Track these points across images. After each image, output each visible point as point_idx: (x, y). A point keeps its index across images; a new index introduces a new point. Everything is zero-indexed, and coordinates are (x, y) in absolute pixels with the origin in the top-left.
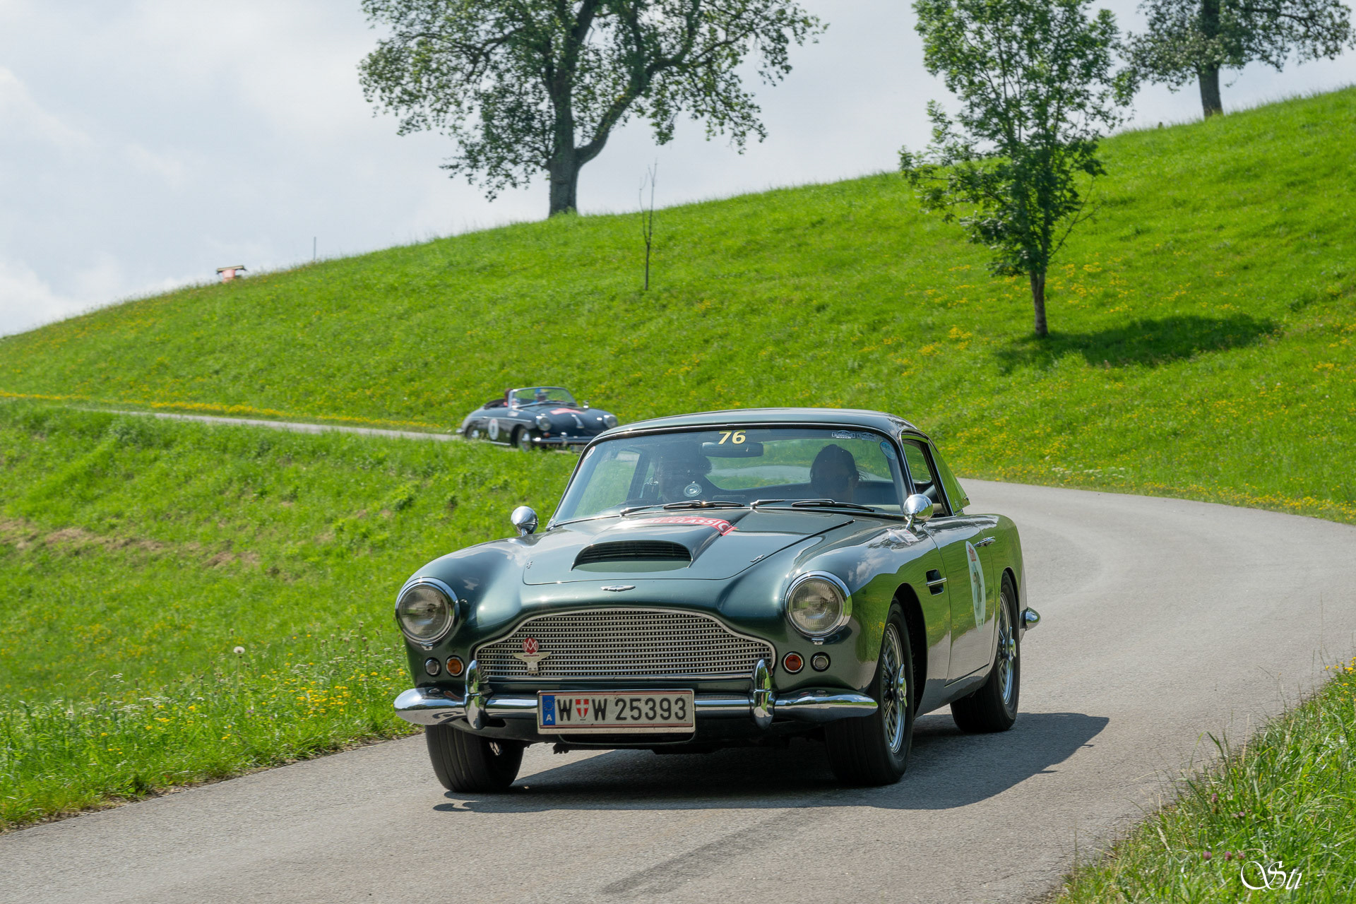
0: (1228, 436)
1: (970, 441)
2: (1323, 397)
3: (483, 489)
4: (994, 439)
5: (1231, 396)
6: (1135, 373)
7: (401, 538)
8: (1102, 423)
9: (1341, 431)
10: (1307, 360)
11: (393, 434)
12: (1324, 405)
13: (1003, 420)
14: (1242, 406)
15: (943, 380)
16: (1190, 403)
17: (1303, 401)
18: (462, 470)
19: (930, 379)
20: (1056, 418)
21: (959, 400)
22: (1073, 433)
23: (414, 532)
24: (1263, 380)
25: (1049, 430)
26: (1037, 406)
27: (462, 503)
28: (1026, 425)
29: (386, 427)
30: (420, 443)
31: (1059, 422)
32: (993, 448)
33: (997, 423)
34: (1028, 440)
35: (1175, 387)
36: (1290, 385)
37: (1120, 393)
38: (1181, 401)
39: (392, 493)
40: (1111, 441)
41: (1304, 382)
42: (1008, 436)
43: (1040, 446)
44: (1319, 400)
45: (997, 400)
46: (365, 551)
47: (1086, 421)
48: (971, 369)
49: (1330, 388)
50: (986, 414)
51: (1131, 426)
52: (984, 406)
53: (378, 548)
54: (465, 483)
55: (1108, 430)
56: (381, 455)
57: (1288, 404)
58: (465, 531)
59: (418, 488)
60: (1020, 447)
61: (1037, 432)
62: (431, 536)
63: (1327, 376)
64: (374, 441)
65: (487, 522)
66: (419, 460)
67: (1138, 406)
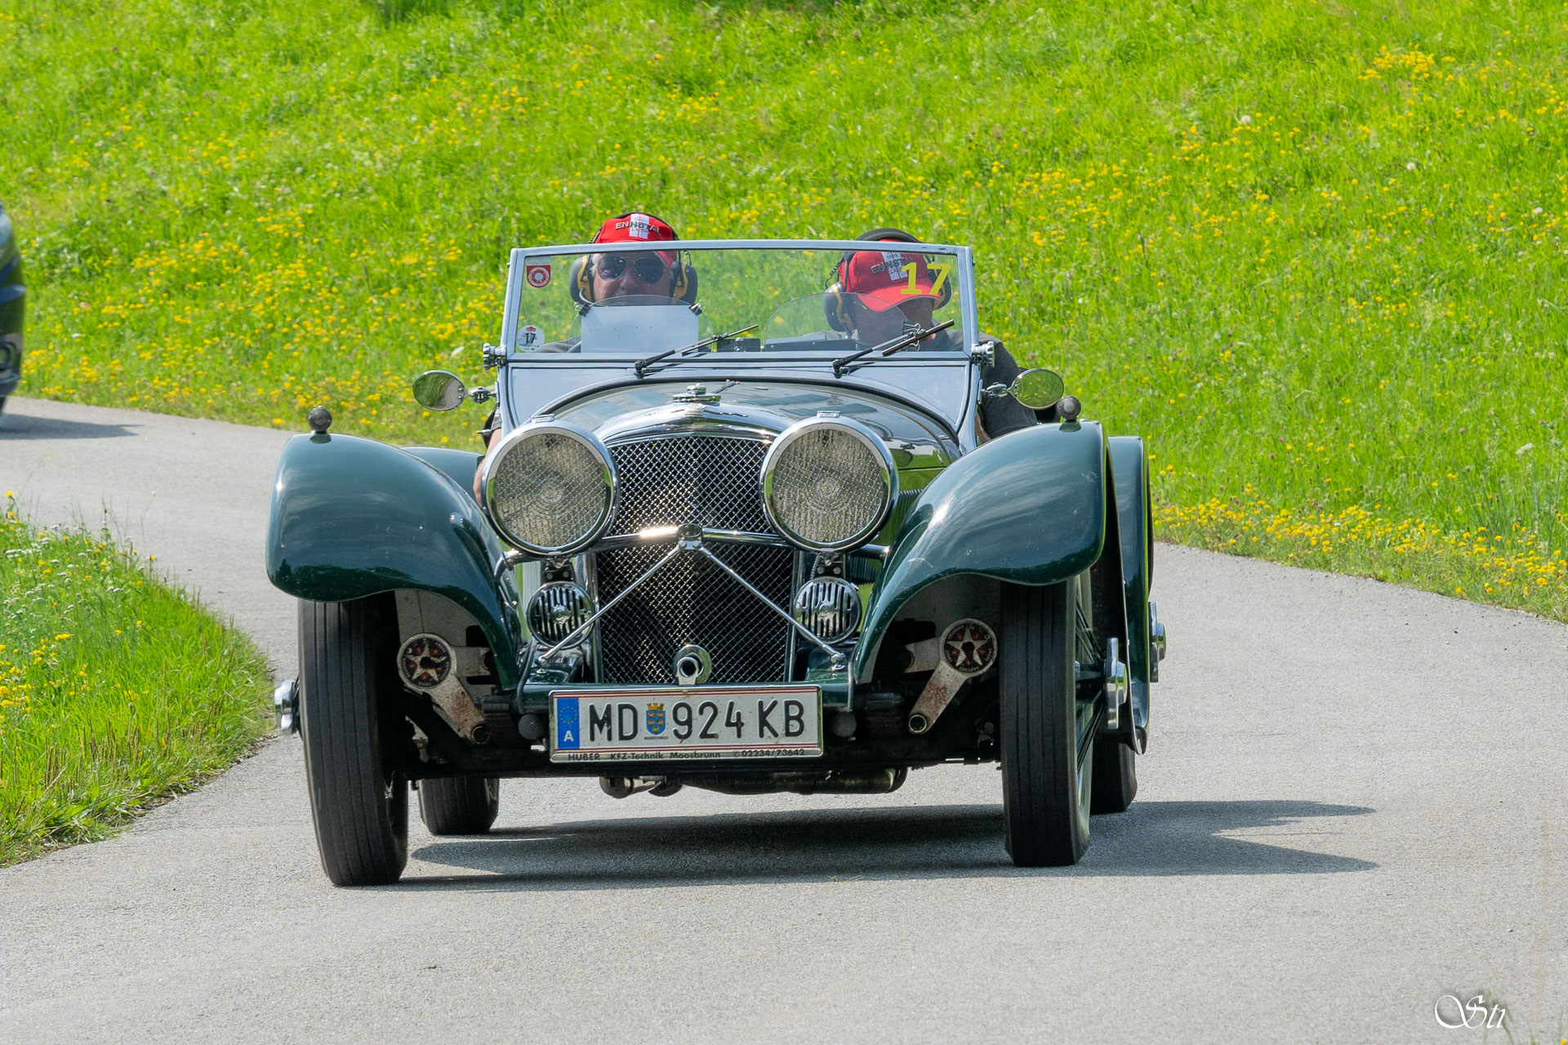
0: (1069, 293)
1: (177, 286)
2: (1397, 164)
4: (263, 281)
5: (1085, 154)
6: (752, 64)
9: (1457, 284)
10: (1342, 39)
12: (1398, 194)
13: (294, 213)
14: (1118, 194)
15: (89, 74)
16: (939, 177)
17: (1327, 178)
19: (41, 65)
21: (141, 141)
24: (1192, 103)
26: (416, 169)
28: (372, 236)
32: (258, 311)
35: (890, 114)
36: (1285, 123)
37: (700, 135)
38: (909, 169)
41: (1333, 116)
42: (309, 269)
43: (421, 310)
44: (1383, 176)
45: (279, 143)
48: (183, 35)
49: (1420, 136)
52: (231, 163)
57: (1275, 191)
60: (352, 310)
61: (409, 259)
63: (1412, 95)
67: (761, 180)
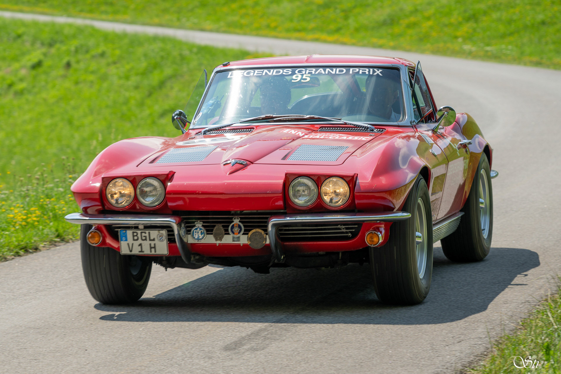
3: (88, 56)
7: (34, 87)
8: (495, 15)
11: (28, 17)
18: (74, 44)
20: (465, 11)
22: (476, 21)
23: (43, 83)
25: (460, 19)
27: (74, 65)
29: (21, 11)
30: (46, 24)
31: (467, 15)
33: (426, 14)
34: (446, 26)
39: (27, 57)
40: (502, 28)
46: (10, 96)
47: (485, 13)
50: (419, 8)
51: (515, 17)
53: (20, 94)
54: (77, 51)
55: (499, 20)
56: (20, 31)
58: (77, 83)
59: (45, 55)
62: (54, 87)
64: (16, 22)
65: (91, 77)
66: (46, 36)
